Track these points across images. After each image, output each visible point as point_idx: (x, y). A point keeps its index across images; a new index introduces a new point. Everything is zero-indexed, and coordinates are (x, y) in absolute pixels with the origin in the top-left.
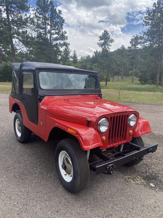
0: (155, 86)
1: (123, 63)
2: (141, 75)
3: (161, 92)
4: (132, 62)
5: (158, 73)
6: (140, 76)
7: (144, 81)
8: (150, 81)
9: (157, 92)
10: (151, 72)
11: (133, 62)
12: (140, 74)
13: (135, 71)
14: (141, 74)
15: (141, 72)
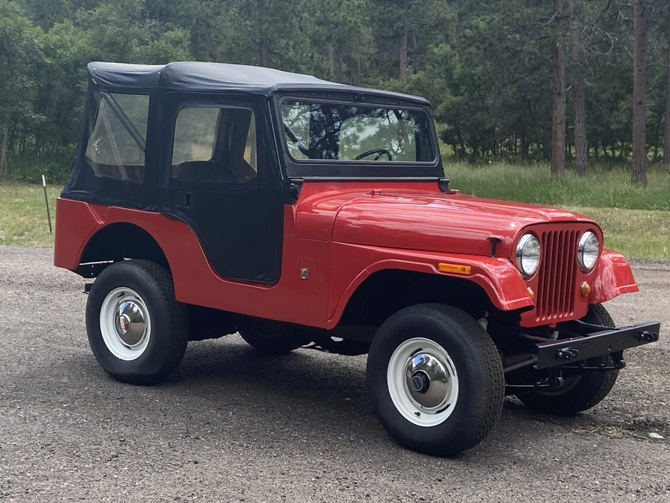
0: (543, 170)
1: (337, 25)
2: (453, 105)
3: (583, 204)
4: (391, 25)
5: (559, 94)
6: (447, 109)
7: (474, 143)
8: (508, 145)
9: (562, 202)
10: (511, 90)
11: (400, 24)
12: (449, 99)
13: (414, 77)
14: (454, 99)
15: (455, 89)
